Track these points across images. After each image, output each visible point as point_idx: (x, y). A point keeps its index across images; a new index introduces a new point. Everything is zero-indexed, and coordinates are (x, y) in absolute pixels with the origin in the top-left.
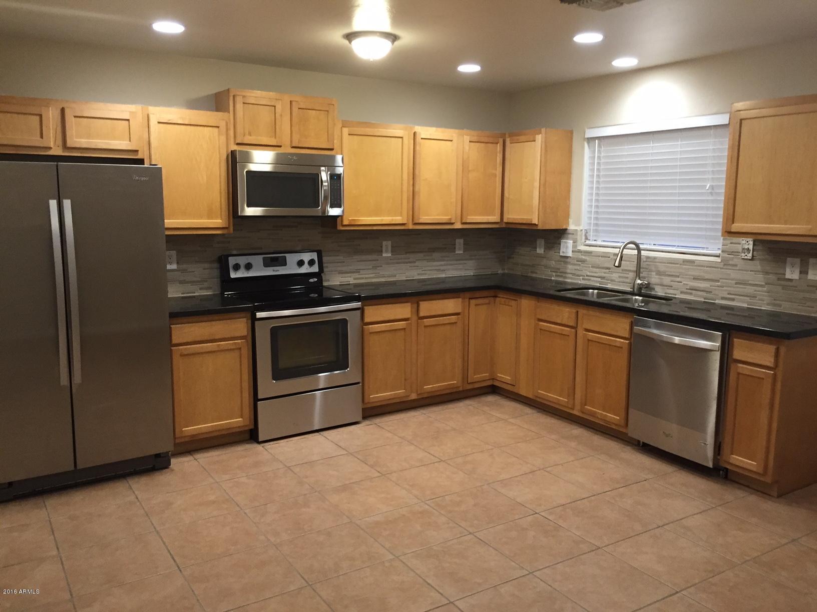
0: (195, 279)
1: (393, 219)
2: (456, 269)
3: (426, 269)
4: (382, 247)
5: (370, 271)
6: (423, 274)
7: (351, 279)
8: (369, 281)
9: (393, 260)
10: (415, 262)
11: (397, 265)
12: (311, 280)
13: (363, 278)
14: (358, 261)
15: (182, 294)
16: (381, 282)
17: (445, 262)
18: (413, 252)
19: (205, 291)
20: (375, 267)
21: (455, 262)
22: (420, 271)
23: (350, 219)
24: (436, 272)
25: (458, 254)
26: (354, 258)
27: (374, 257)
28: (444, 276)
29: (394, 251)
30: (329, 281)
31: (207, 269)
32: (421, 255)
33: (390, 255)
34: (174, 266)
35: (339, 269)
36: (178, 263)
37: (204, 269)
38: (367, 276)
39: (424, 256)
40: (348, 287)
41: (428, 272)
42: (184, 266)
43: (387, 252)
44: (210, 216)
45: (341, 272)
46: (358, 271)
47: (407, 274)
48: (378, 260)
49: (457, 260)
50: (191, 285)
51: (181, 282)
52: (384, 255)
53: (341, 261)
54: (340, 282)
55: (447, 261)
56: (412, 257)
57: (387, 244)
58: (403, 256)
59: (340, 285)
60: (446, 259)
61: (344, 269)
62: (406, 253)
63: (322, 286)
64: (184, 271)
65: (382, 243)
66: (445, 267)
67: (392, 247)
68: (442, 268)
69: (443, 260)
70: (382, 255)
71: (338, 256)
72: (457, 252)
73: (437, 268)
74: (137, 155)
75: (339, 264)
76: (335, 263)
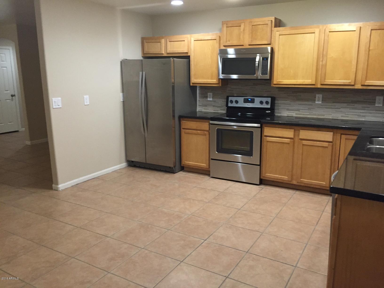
0: (218, 105)
1: (304, 82)
2: (373, 116)
3: (348, 114)
4: (315, 97)
5: (306, 111)
6: (346, 117)
7: (294, 114)
8: (306, 116)
9: (322, 105)
10: (340, 109)
11: (326, 109)
12: (267, 112)
13: (302, 114)
14: (299, 105)
15: (214, 111)
16: (314, 118)
17: (366, 111)
18: (338, 102)
19: (223, 111)
20: (309, 109)
21: (374, 112)
22: (344, 115)
23: (278, 81)
24: (357, 116)
25: (376, 106)
26: (296, 102)
27: (310, 103)
28: (364, 120)
29: (323, 100)
30: (280, 113)
31: (223, 101)
32: (345, 105)
33: (320, 103)
34: (211, 99)
35: (287, 108)
36: (213, 98)
37: (222, 101)
38: (304, 113)
39: (347, 105)
40: (292, 118)
41: (351, 116)
42: (216, 100)
43: (318, 101)
44: (212, 79)
45: (288, 110)
46: (298, 110)
47: (333, 115)
48: (312, 105)
49: (376, 110)
50: (218, 108)
51: (214, 106)
52: (316, 102)
53: (289, 104)
54: (287, 115)
55: (368, 110)
56: (337, 105)
57: (319, 96)
58: (330, 104)
59: (287, 116)
60: (366, 109)
61: (290, 108)
62: (334, 102)
63: (274, 115)
64: (214, 101)
65: (316, 95)
66: (364, 114)
67: (322, 98)
68: (362, 114)
69: (364, 110)
70: (315, 102)
71: (287, 101)
72: (376, 105)
73: (358, 114)
74: (188, 54)
75: (288, 105)
76: (285, 104)
